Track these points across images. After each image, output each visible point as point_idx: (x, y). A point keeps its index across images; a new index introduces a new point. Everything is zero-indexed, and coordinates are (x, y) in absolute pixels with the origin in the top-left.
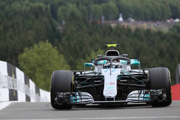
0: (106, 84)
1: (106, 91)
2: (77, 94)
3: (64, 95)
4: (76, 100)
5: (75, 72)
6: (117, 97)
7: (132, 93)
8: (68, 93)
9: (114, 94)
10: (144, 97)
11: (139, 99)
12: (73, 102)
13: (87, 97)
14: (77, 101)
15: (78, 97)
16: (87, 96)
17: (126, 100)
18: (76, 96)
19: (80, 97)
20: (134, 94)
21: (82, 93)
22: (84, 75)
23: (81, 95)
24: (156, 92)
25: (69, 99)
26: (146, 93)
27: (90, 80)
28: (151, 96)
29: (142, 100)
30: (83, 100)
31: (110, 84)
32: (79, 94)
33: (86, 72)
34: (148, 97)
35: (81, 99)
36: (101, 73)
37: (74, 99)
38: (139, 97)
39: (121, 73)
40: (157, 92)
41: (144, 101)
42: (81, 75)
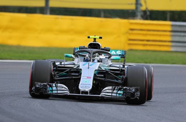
0: (83, 77)
1: (81, 84)
2: (54, 85)
3: (41, 85)
4: (52, 90)
5: (54, 62)
6: (92, 91)
7: (106, 88)
8: (46, 84)
9: (89, 88)
10: (117, 93)
11: (112, 95)
12: (50, 92)
13: (63, 89)
14: (53, 92)
15: (54, 88)
16: (63, 87)
17: (100, 95)
18: (53, 87)
19: (56, 88)
20: (108, 90)
21: (58, 84)
22: (63, 66)
23: (57, 87)
24: (128, 90)
25: (46, 89)
26: (120, 89)
27: (69, 72)
28: (124, 93)
29: (115, 96)
30: (59, 92)
31: (86, 77)
32: (56, 85)
33: (66, 63)
34: (121, 94)
35: (57, 90)
36: (79, 66)
37: (50, 90)
38: (112, 93)
39: (99, 67)
40: (130, 89)
41: (117, 97)
42: (60, 66)
